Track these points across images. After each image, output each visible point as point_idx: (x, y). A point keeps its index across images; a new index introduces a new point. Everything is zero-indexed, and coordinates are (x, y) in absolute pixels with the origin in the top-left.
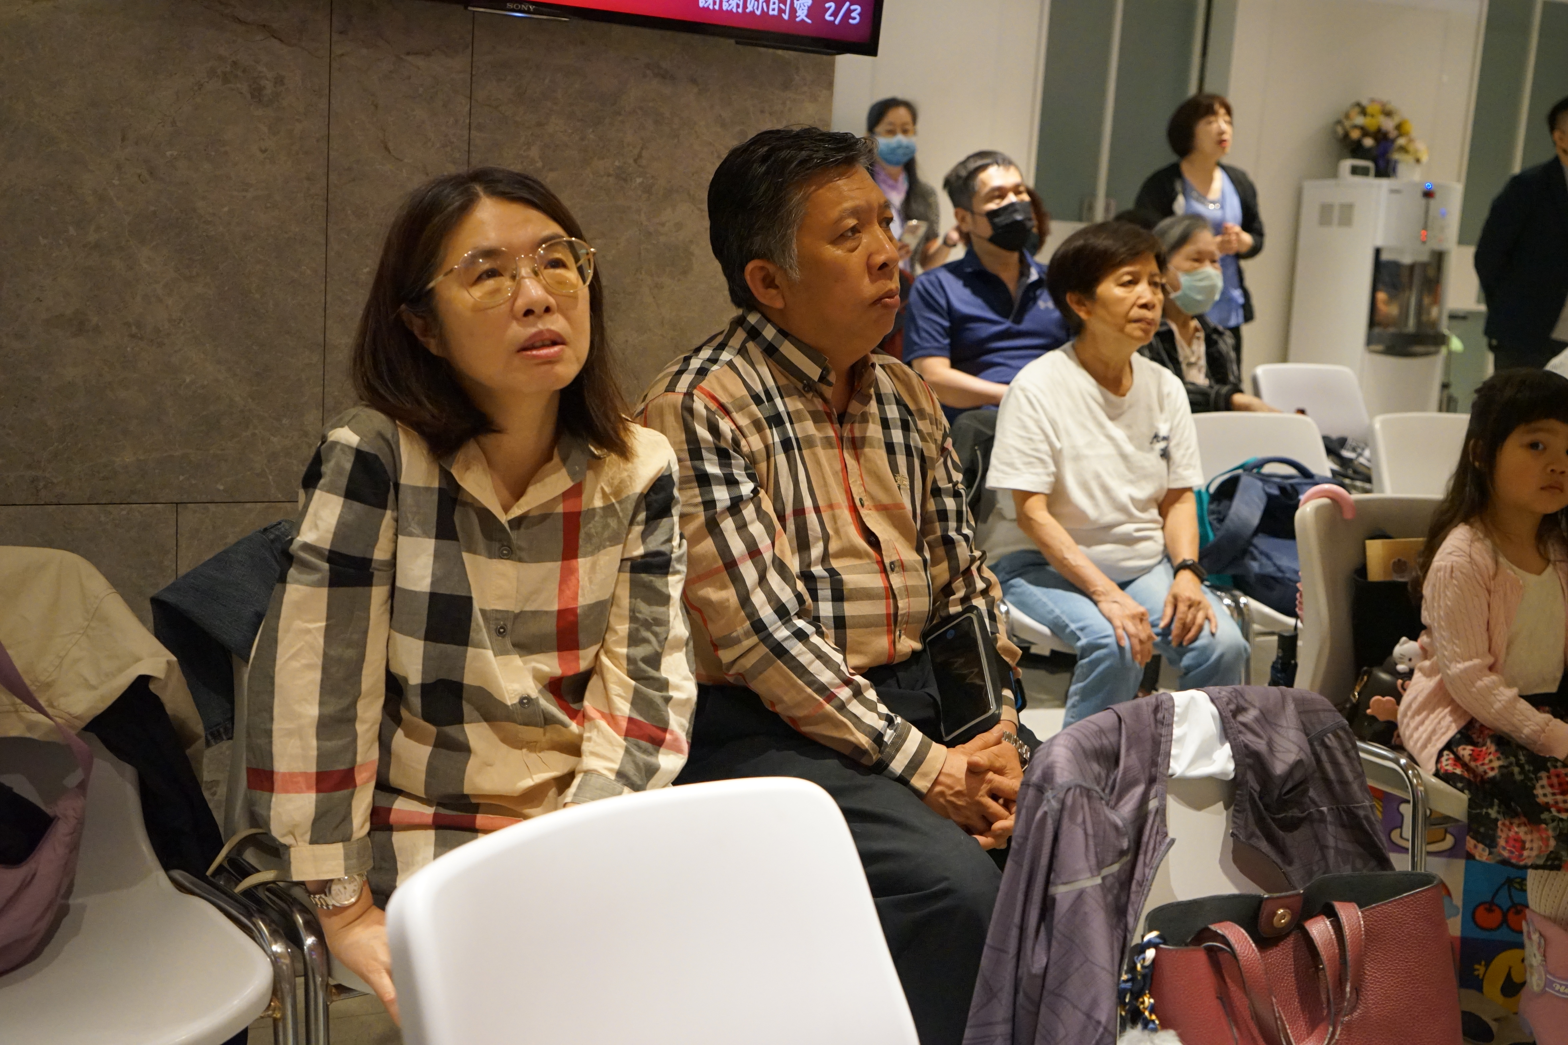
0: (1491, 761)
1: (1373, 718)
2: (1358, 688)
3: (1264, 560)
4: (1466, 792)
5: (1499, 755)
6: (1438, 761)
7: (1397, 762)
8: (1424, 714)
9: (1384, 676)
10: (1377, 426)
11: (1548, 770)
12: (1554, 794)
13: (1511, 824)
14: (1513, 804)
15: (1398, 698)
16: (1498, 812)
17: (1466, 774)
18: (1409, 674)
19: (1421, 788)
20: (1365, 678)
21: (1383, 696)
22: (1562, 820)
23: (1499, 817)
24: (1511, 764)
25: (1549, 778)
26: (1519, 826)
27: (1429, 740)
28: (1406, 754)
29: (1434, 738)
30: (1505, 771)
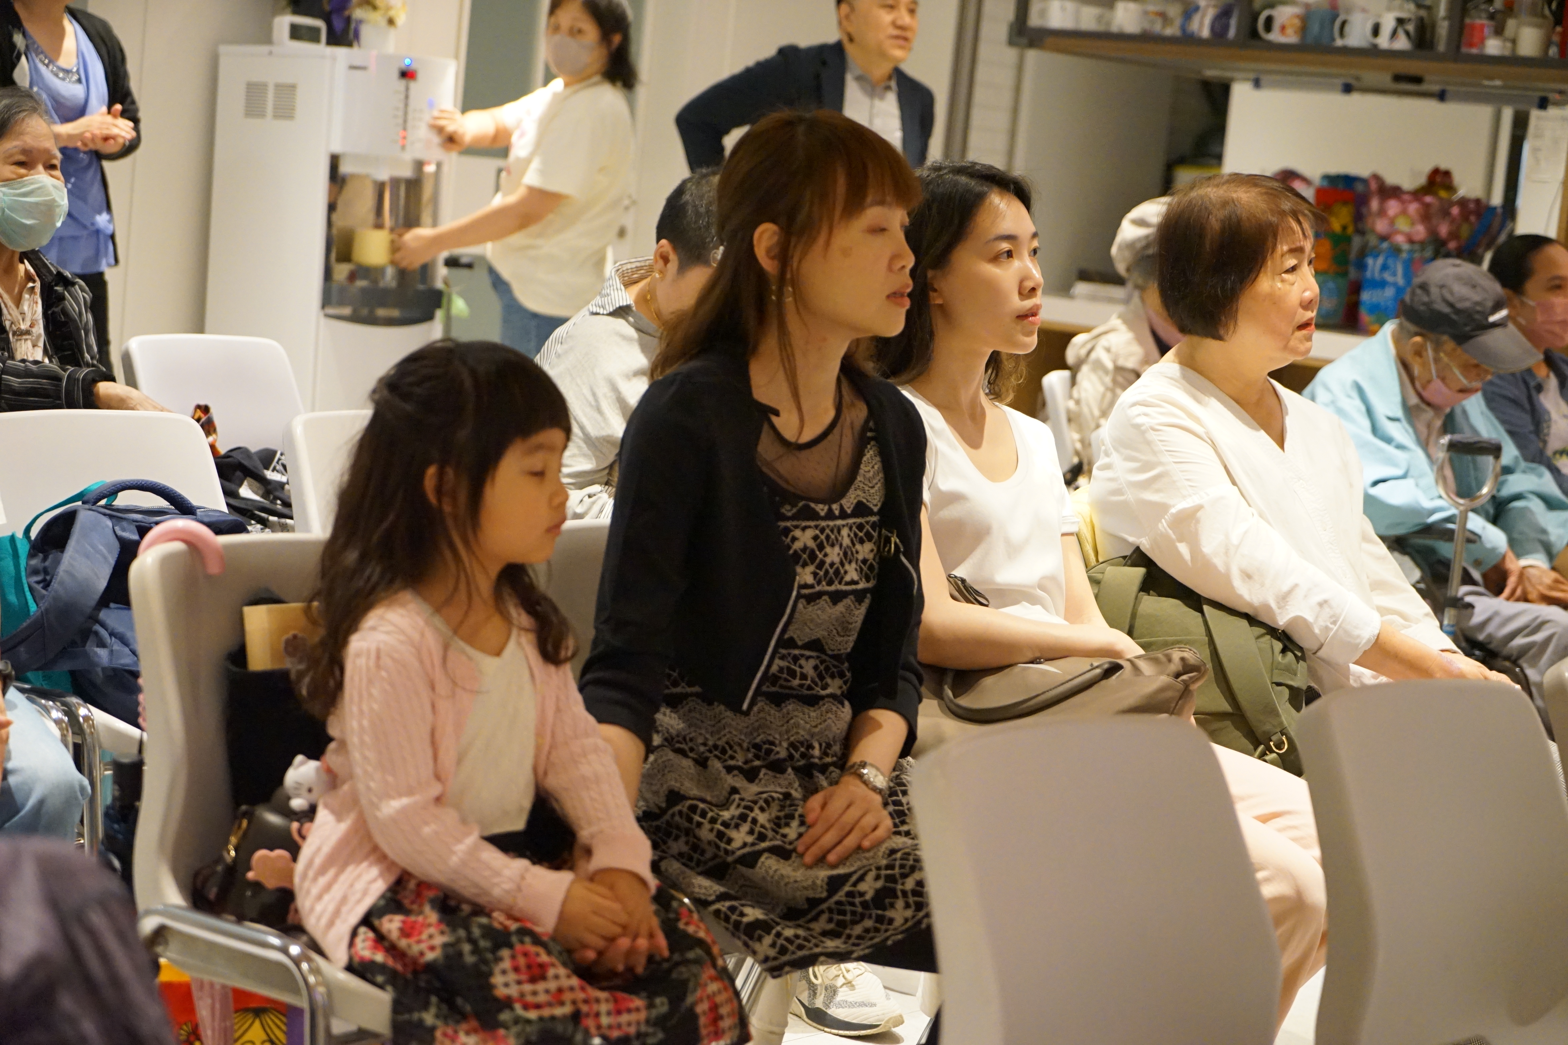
0: (431, 937)
1: (257, 886)
2: (233, 840)
3: (117, 646)
4: (389, 988)
5: (444, 927)
6: (351, 944)
7: (285, 951)
8: (331, 873)
9: (273, 818)
10: (298, 430)
11: (510, 946)
12: (519, 983)
13: (456, 1032)
14: (459, 1001)
15: (294, 850)
16: (437, 1016)
17: (390, 962)
18: (310, 813)
19: (321, 989)
20: (245, 823)
21: (271, 849)
22: (528, 1022)
23: (439, 1023)
24: (458, 941)
25: (513, 957)
26: (468, 1033)
27: (337, 913)
28: (304, 938)
29: (344, 909)
30: (451, 950)
